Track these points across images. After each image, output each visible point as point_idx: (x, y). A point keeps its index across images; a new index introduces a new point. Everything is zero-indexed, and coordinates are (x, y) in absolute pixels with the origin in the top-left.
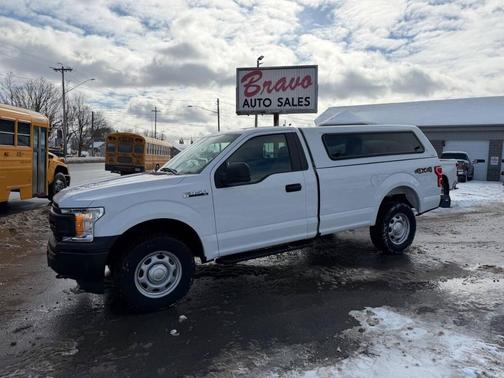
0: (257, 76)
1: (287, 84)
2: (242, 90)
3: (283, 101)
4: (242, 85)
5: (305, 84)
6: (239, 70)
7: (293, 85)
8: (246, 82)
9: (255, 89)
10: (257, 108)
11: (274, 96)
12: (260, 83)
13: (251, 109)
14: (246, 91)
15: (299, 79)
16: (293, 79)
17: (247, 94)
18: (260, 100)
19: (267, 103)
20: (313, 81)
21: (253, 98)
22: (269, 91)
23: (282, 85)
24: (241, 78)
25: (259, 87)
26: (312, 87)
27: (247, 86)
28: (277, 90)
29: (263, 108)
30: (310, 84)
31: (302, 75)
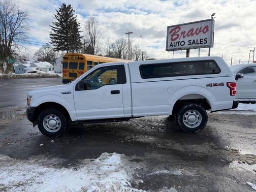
0: (178, 29)
1: (194, 32)
2: (170, 37)
3: (192, 42)
4: (170, 35)
5: (205, 31)
6: (168, 27)
7: (197, 32)
8: (172, 33)
9: (176, 36)
10: (177, 47)
11: (186, 40)
12: (179, 33)
13: (174, 47)
14: (172, 38)
15: (201, 28)
16: (198, 29)
17: (172, 40)
18: (179, 42)
19: (183, 43)
20: (210, 28)
21: (175, 41)
22: (184, 37)
23: (191, 32)
24: (169, 31)
25: (178, 35)
26: (209, 32)
27: (172, 36)
28: (188, 36)
29: (180, 46)
30: (207, 30)
31: (203, 25)
